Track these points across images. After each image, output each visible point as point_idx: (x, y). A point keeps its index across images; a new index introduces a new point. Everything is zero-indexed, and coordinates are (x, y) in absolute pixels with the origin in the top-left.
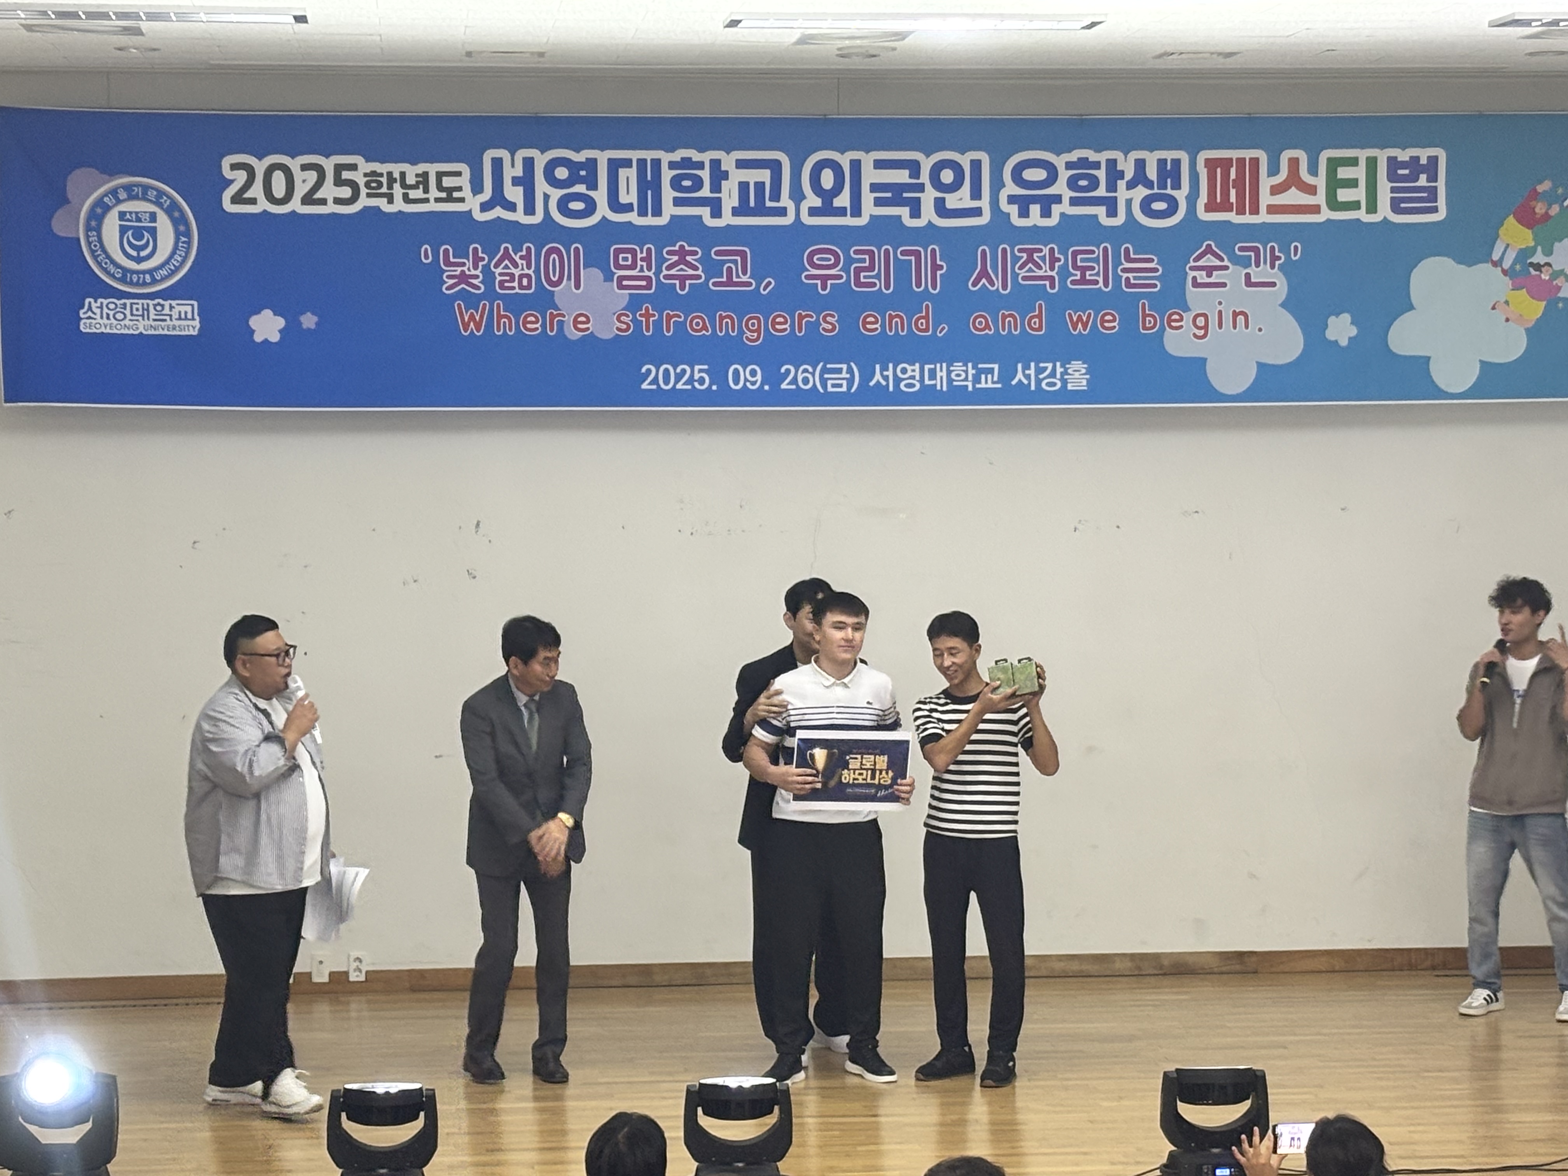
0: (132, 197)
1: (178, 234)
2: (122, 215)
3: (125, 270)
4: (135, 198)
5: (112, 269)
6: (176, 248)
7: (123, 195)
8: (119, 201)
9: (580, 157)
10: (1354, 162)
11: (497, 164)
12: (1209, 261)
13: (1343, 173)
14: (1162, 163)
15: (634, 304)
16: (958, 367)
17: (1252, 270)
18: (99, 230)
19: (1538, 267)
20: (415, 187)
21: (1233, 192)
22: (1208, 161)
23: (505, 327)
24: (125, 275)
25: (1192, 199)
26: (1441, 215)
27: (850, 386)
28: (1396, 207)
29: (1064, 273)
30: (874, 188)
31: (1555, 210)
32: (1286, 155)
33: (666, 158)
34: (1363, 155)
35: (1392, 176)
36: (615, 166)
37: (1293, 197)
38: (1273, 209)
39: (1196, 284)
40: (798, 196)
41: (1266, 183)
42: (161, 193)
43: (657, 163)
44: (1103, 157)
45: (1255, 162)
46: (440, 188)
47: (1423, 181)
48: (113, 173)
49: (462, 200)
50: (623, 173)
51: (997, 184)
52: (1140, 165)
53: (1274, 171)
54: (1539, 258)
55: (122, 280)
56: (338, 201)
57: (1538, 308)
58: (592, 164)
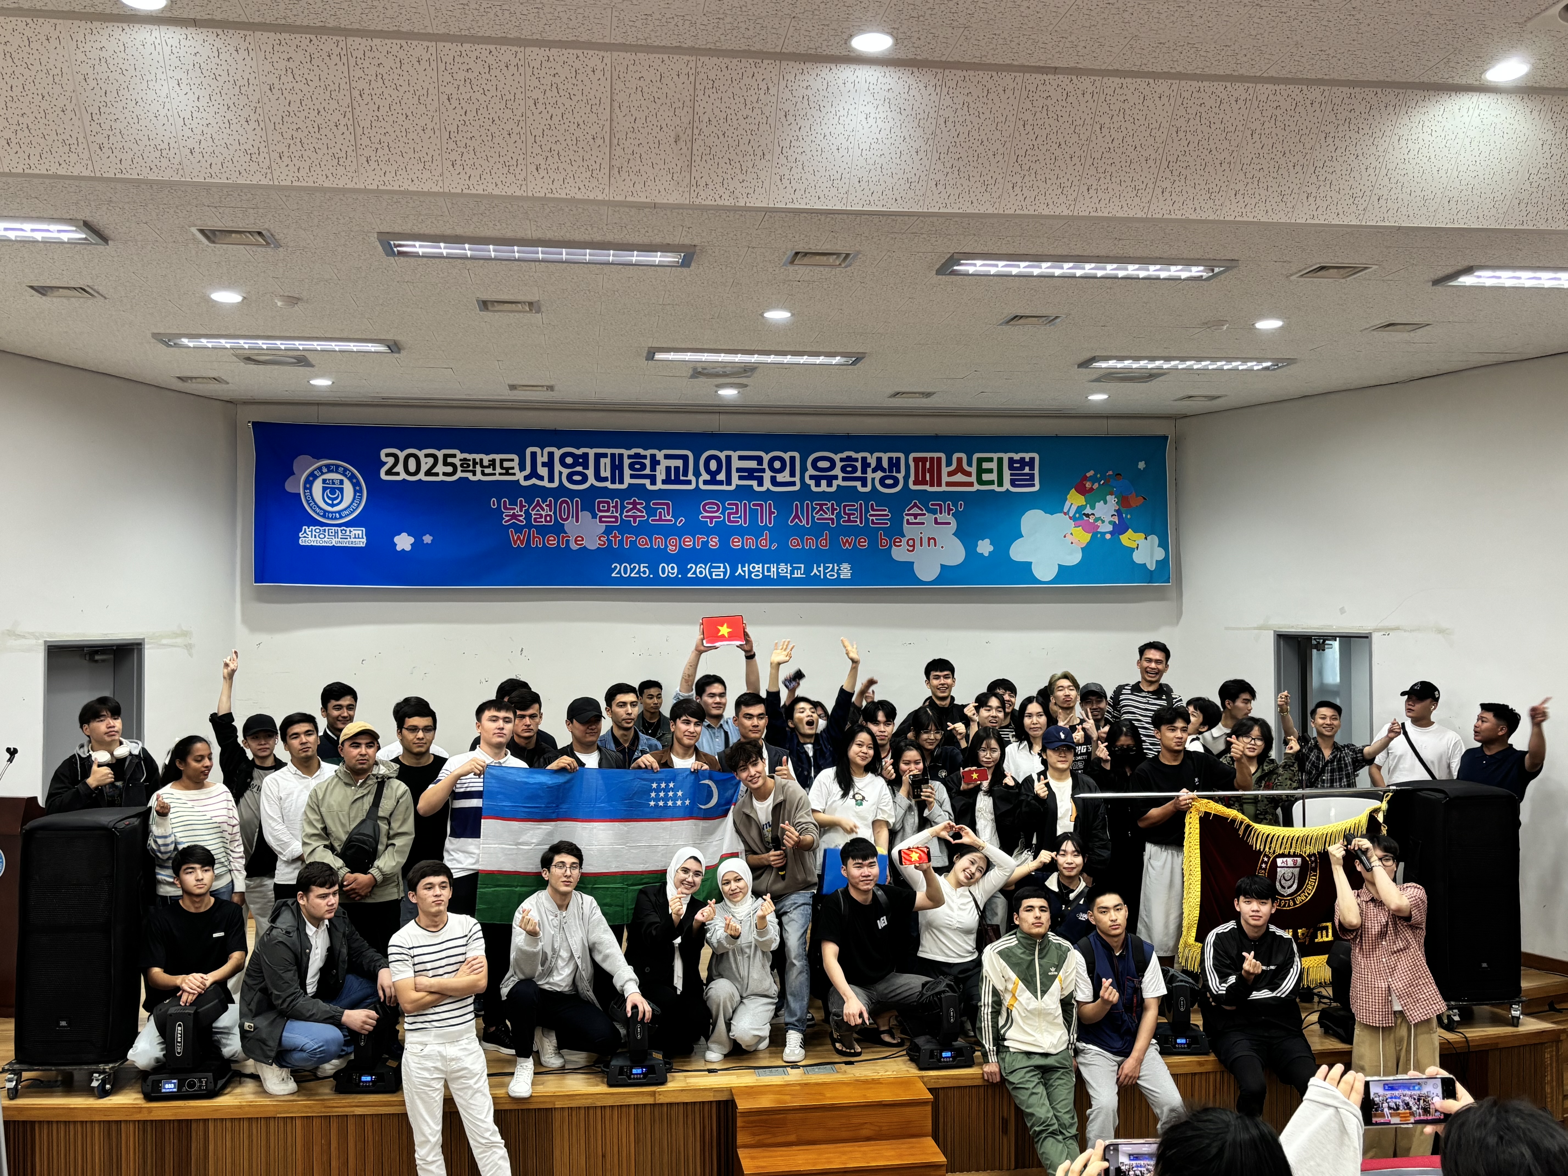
0: (330, 471)
1: (355, 491)
2: (324, 481)
3: (325, 511)
4: (332, 471)
5: (318, 510)
6: (354, 499)
7: (325, 470)
8: (323, 473)
9: (579, 452)
10: (990, 460)
11: (534, 455)
12: (915, 511)
13: (985, 465)
14: (890, 459)
15: (608, 531)
16: (782, 566)
17: (938, 516)
18: (310, 489)
19: (1088, 515)
20: (488, 467)
21: (928, 475)
22: (915, 459)
23: (537, 542)
24: (325, 514)
25: (906, 477)
26: (1037, 488)
27: (725, 575)
28: (1013, 483)
29: (839, 516)
30: (739, 470)
31: (1096, 486)
32: (955, 456)
33: (626, 453)
34: (995, 456)
35: (1011, 468)
36: (598, 457)
37: (959, 478)
38: (948, 484)
39: (908, 523)
40: (697, 474)
41: (945, 470)
42: (346, 469)
43: (621, 456)
44: (859, 456)
45: (939, 459)
46: (502, 467)
47: (1027, 470)
48: (318, 457)
49: (514, 474)
50: (603, 461)
51: (804, 469)
52: (879, 460)
53: (949, 464)
54: (1088, 511)
55: (324, 516)
56: (445, 474)
57: (1088, 537)
58: (585, 456)
